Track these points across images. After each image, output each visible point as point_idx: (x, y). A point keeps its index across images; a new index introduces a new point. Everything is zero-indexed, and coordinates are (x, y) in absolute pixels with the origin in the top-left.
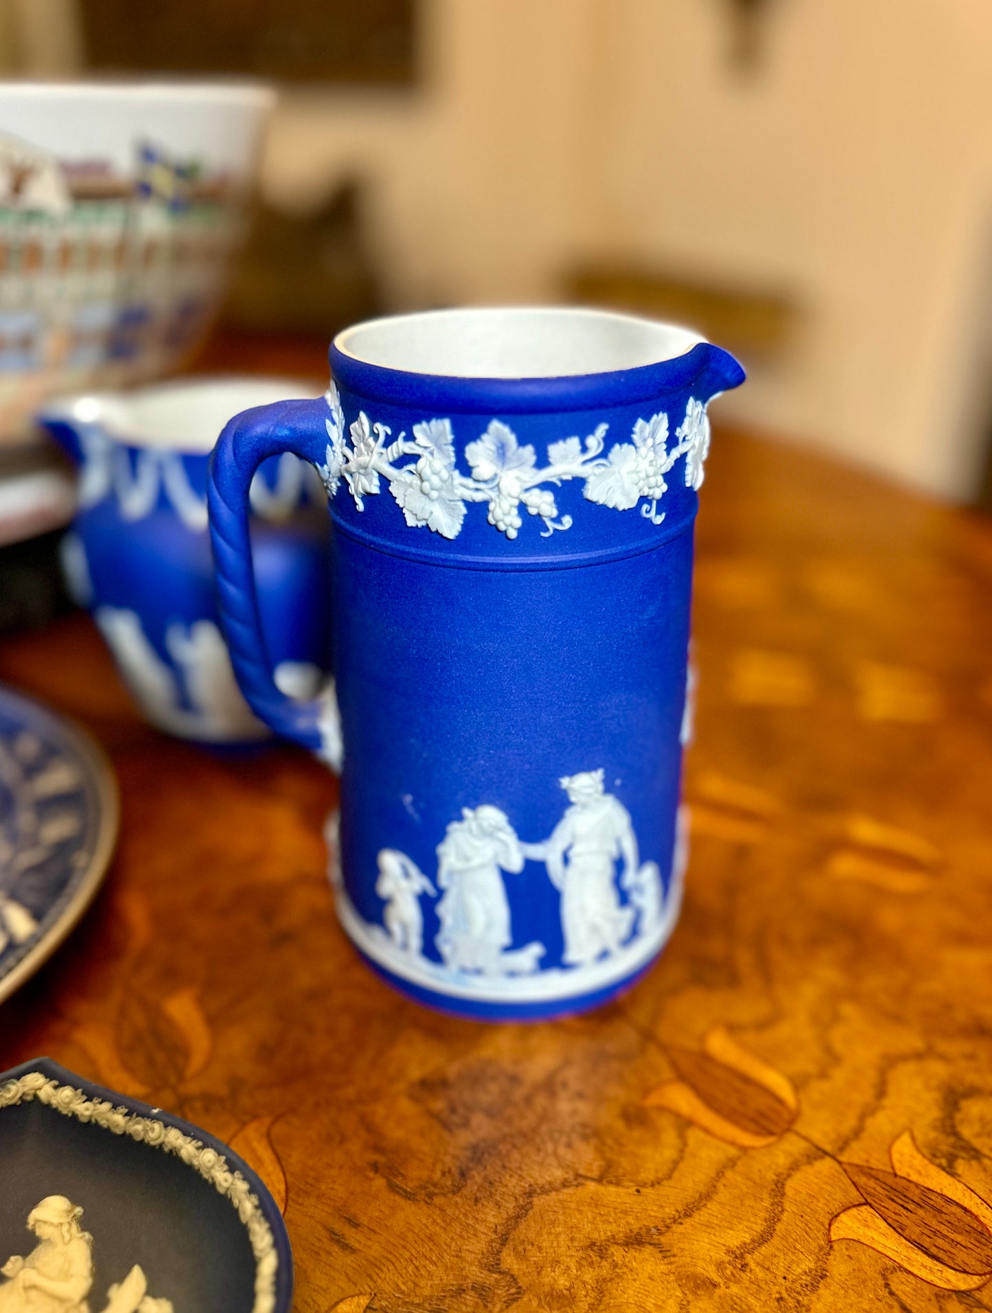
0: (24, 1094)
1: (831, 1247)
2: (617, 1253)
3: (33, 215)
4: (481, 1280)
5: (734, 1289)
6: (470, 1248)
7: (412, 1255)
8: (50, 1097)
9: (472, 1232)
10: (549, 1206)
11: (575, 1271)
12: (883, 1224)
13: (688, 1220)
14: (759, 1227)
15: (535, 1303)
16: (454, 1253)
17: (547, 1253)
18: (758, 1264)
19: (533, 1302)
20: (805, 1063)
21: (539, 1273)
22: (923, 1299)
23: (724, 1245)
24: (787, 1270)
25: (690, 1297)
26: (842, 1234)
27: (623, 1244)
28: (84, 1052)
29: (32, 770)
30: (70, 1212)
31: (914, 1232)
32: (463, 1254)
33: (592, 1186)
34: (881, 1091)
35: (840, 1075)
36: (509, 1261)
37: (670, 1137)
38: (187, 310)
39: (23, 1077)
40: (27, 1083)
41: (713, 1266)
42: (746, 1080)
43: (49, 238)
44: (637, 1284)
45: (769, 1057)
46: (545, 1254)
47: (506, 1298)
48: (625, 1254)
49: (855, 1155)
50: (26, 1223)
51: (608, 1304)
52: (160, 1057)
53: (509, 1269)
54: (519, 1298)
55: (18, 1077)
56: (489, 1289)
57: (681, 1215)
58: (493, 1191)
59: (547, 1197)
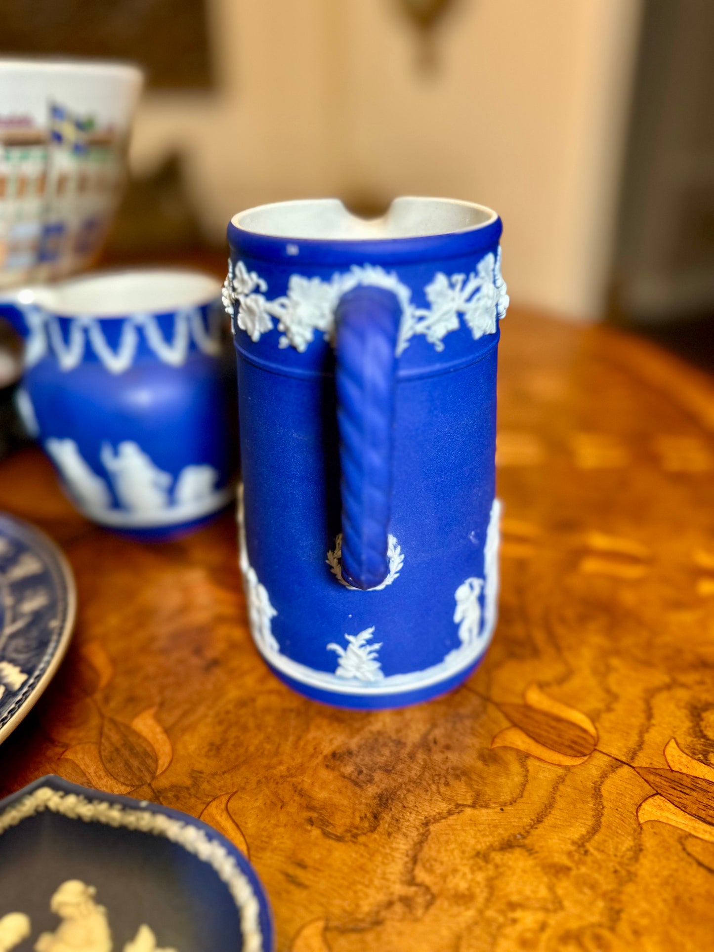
0: (37, 806)
1: (641, 828)
2: (497, 857)
4: (404, 893)
5: (583, 870)
6: (392, 871)
7: (350, 883)
8: (58, 805)
9: (390, 859)
10: (442, 830)
11: (470, 875)
12: (671, 806)
13: (541, 825)
14: (590, 822)
16: (380, 877)
17: (447, 865)
18: (595, 848)
19: (445, 904)
20: (595, 702)
21: (445, 881)
22: (710, 854)
23: (570, 839)
24: (616, 850)
25: (554, 881)
26: (647, 818)
27: (500, 850)
30: (86, 892)
31: (694, 808)
32: (388, 876)
33: (469, 811)
34: (649, 714)
35: (619, 707)
36: (422, 875)
37: (515, 767)
39: (35, 793)
40: (38, 797)
41: (565, 855)
42: (559, 720)
44: (515, 877)
46: (446, 867)
47: (425, 904)
48: (502, 856)
49: (642, 760)
50: (50, 907)
51: (499, 896)
53: (423, 882)
54: (434, 902)
56: (411, 899)
57: (535, 822)
58: (400, 826)
59: (439, 824)
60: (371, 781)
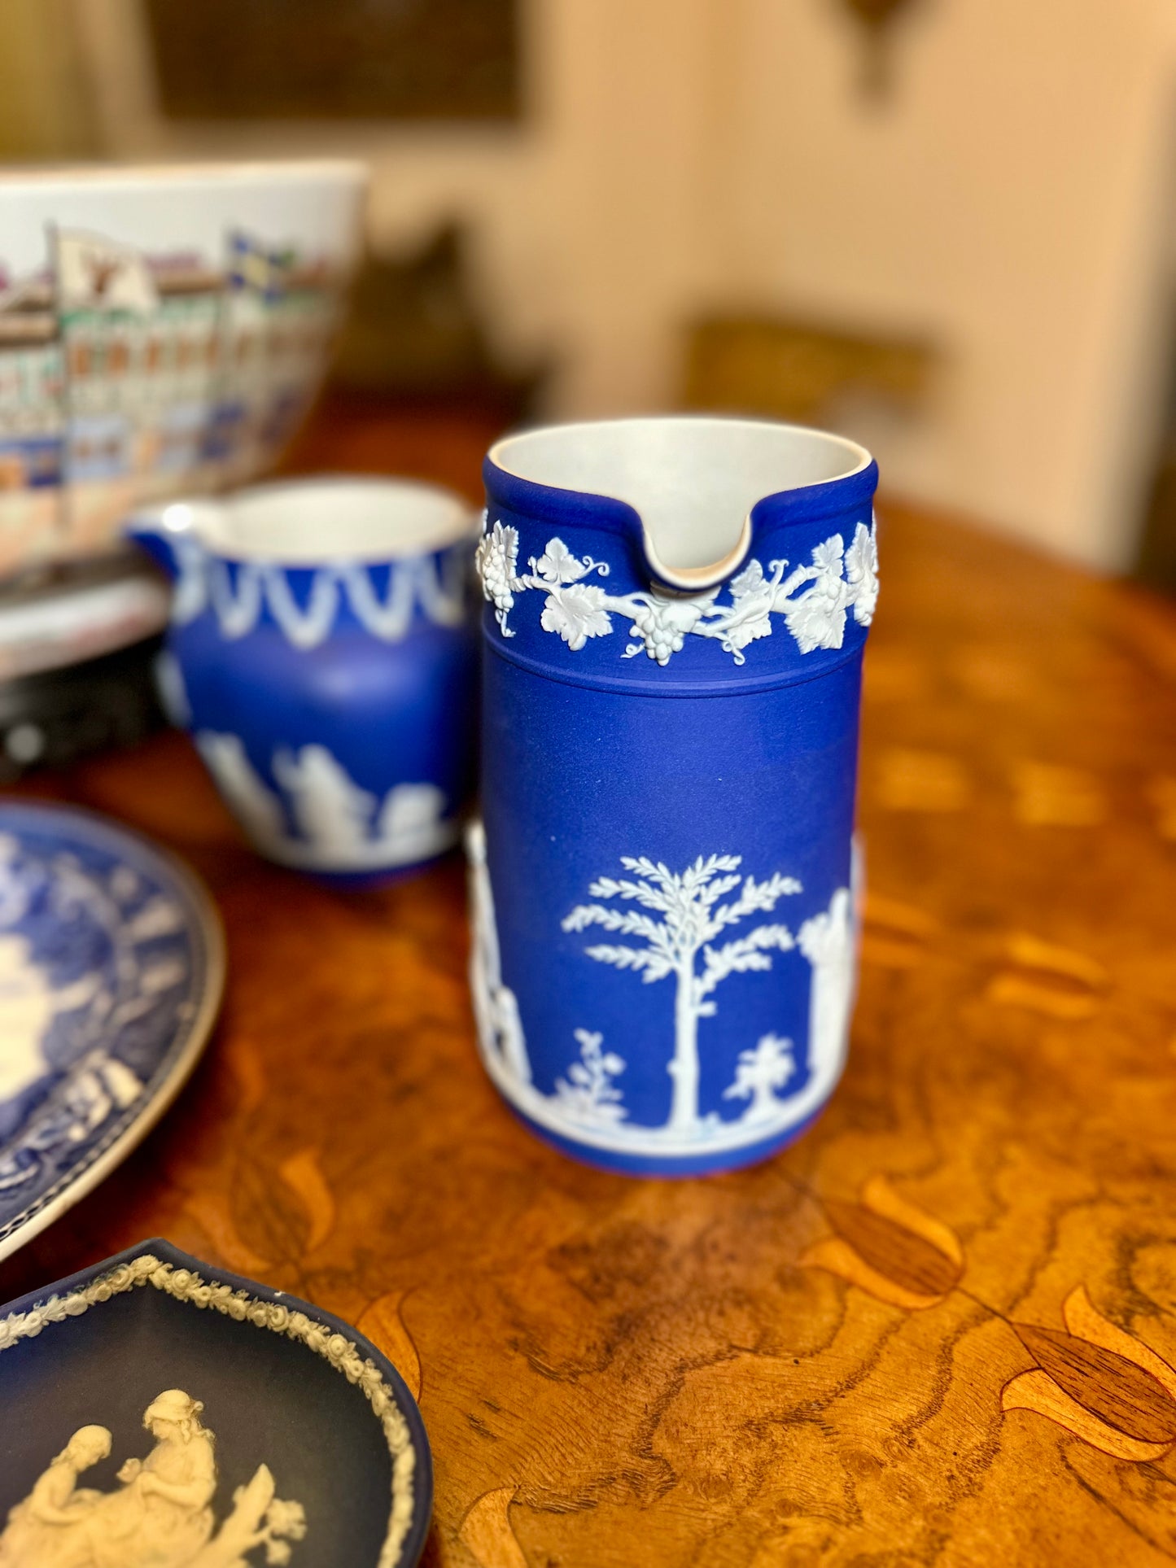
0: (135, 1279)
1: (1004, 1418)
2: (777, 1432)
4: (633, 1467)
5: (902, 1468)
6: (620, 1431)
7: (558, 1441)
8: (164, 1281)
9: (621, 1413)
10: (702, 1381)
11: (732, 1453)
12: (1057, 1390)
13: (850, 1392)
14: (927, 1398)
15: (690, 1491)
16: (602, 1438)
17: (701, 1434)
18: (926, 1439)
19: (688, 1490)
20: (970, 1213)
21: (694, 1457)
22: (1102, 1472)
23: (890, 1420)
24: (958, 1445)
25: (856, 1479)
26: (1015, 1403)
27: (784, 1423)
28: (199, 1226)
29: (129, 910)
30: (189, 1407)
31: (1091, 1398)
32: (612, 1439)
33: (747, 1357)
34: (1052, 1242)
35: (1007, 1225)
36: (662, 1445)
37: (828, 1301)
39: (135, 1261)
40: (138, 1268)
41: (879, 1444)
42: (908, 1234)
44: (798, 1466)
45: (931, 1208)
46: (699, 1436)
47: (659, 1487)
48: (784, 1432)
49: (1026, 1314)
50: (142, 1421)
51: (769, 1489)
52: (280, 1229)
53: (661, 1454)
54: (673, 1485)
55: (130, 1260)
56: (641, 1476)
57: (844, 1387)
58: (642, 1366)
59: (700, 1372)
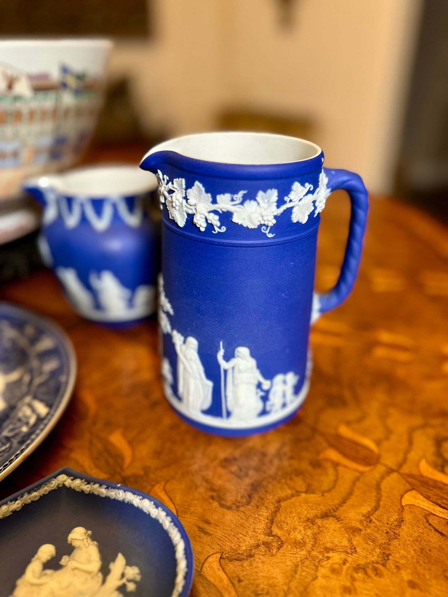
0: (58, 484)
1: (403, 509)
2: (319, 522)
3: (17, 98)
4: (266, 540)
5: (369, 531)
6: (259, 527)
7: (235, 533)
8: (71, 484)
9: (258, 520)
10: (288, 505)
11: (303, 531)
12: (421, 497)
13: (345, 505)
14: (374, 504)
15: (290, 547)
16: (252, 530)
17: (290, 525)
18: (376, 519)
19: (289, 547)
20: (379, 434)
21: (289, 534)
22: (442, 525)
23: (361, 513)
24: (388, 520)
25: (352, 536)
26: (407, 503)
27: (321, 518)
28: (77, 462)
30: (86, 533)
31: (434, 498)
32: (256, 530)
33: (303, 495)
34: (411, 442)
35: (394, 438)
36: (276, 531)
37: (331, 471)
38: (82, 137)
39: (57, 477)
40: (59, 479)
41: (358, 522)
42: (357, 444)
43: (24, 108)
44: (329, 534)
45: (364, 433)
46: (290, 526)
47: (277, 547)
48: (322, 522)
49: (405, 469)
50: (67, 540)
51: (319, 543)
52: (111, 461)
53: (276, 534)
54: (282, 546)
55: (55, 477)
56: (270, 543)
57: (342, 503)
58: (263, 502)
59: (286, 502)
60: (247, 475)
